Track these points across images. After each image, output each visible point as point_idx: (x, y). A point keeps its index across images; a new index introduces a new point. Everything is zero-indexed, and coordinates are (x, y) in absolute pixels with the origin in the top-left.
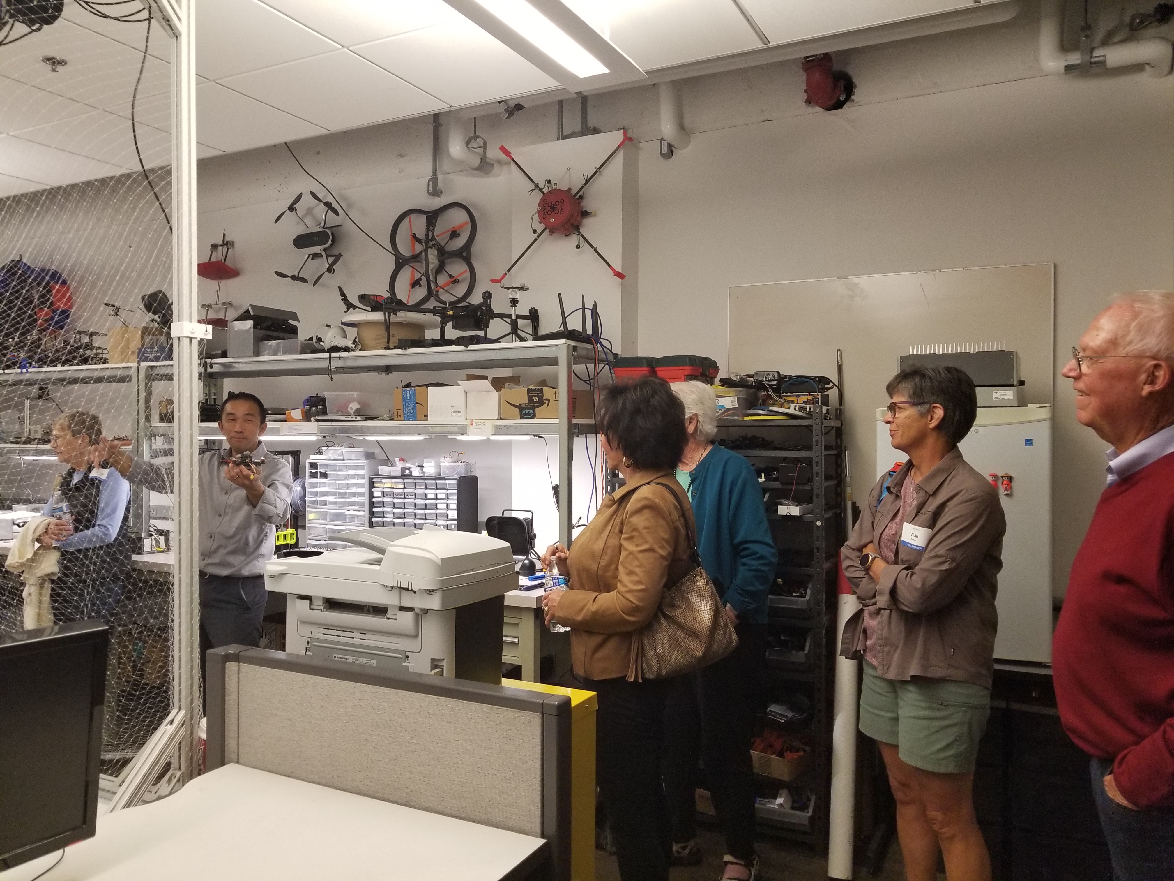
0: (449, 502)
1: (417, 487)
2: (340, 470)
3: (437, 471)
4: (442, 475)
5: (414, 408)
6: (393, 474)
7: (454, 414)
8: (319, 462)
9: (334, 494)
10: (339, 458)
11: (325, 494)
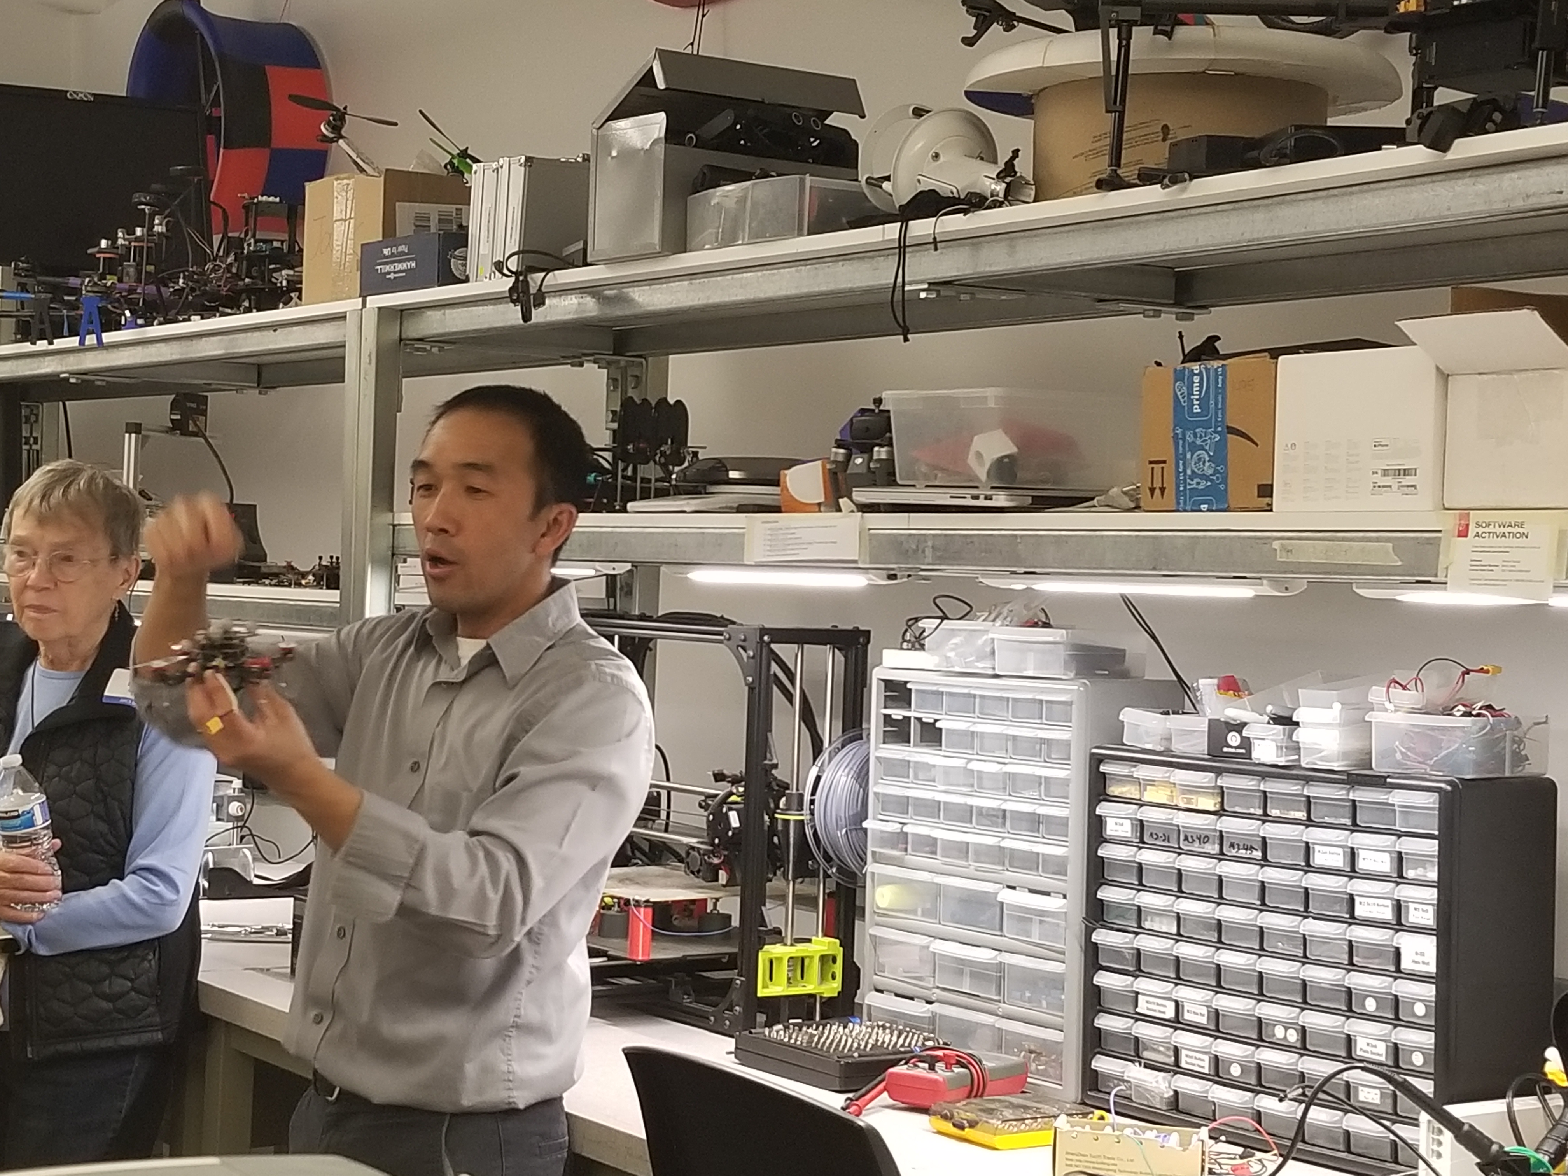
0: (1405, 892)
1: (1274, 812)
2: (985, 715)
3: (1355, 745)
4: (1378, 767)
5: (1220, 457)
6: (1178, 747)
7: (1388, 481)
8: (916, 681)
9: (966, 815)
10: (982, 666)
11: (932, 809)
